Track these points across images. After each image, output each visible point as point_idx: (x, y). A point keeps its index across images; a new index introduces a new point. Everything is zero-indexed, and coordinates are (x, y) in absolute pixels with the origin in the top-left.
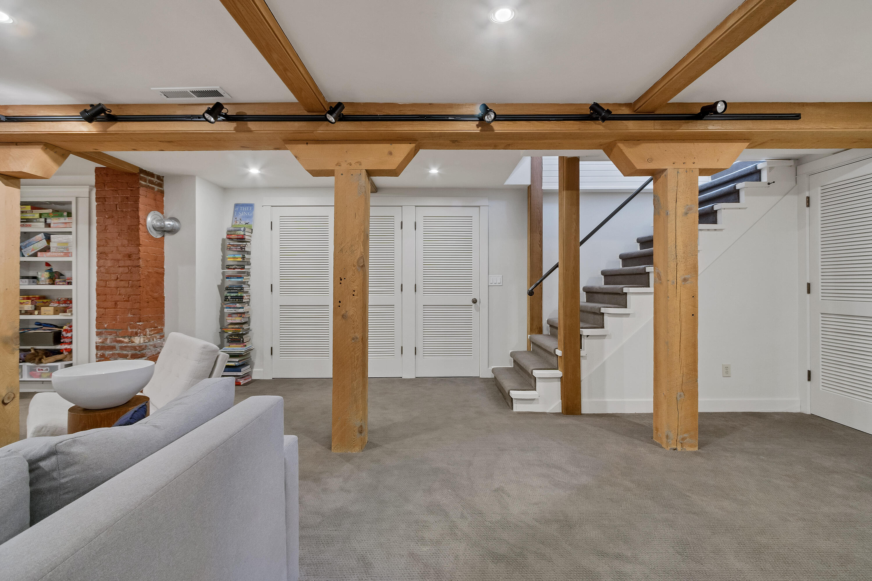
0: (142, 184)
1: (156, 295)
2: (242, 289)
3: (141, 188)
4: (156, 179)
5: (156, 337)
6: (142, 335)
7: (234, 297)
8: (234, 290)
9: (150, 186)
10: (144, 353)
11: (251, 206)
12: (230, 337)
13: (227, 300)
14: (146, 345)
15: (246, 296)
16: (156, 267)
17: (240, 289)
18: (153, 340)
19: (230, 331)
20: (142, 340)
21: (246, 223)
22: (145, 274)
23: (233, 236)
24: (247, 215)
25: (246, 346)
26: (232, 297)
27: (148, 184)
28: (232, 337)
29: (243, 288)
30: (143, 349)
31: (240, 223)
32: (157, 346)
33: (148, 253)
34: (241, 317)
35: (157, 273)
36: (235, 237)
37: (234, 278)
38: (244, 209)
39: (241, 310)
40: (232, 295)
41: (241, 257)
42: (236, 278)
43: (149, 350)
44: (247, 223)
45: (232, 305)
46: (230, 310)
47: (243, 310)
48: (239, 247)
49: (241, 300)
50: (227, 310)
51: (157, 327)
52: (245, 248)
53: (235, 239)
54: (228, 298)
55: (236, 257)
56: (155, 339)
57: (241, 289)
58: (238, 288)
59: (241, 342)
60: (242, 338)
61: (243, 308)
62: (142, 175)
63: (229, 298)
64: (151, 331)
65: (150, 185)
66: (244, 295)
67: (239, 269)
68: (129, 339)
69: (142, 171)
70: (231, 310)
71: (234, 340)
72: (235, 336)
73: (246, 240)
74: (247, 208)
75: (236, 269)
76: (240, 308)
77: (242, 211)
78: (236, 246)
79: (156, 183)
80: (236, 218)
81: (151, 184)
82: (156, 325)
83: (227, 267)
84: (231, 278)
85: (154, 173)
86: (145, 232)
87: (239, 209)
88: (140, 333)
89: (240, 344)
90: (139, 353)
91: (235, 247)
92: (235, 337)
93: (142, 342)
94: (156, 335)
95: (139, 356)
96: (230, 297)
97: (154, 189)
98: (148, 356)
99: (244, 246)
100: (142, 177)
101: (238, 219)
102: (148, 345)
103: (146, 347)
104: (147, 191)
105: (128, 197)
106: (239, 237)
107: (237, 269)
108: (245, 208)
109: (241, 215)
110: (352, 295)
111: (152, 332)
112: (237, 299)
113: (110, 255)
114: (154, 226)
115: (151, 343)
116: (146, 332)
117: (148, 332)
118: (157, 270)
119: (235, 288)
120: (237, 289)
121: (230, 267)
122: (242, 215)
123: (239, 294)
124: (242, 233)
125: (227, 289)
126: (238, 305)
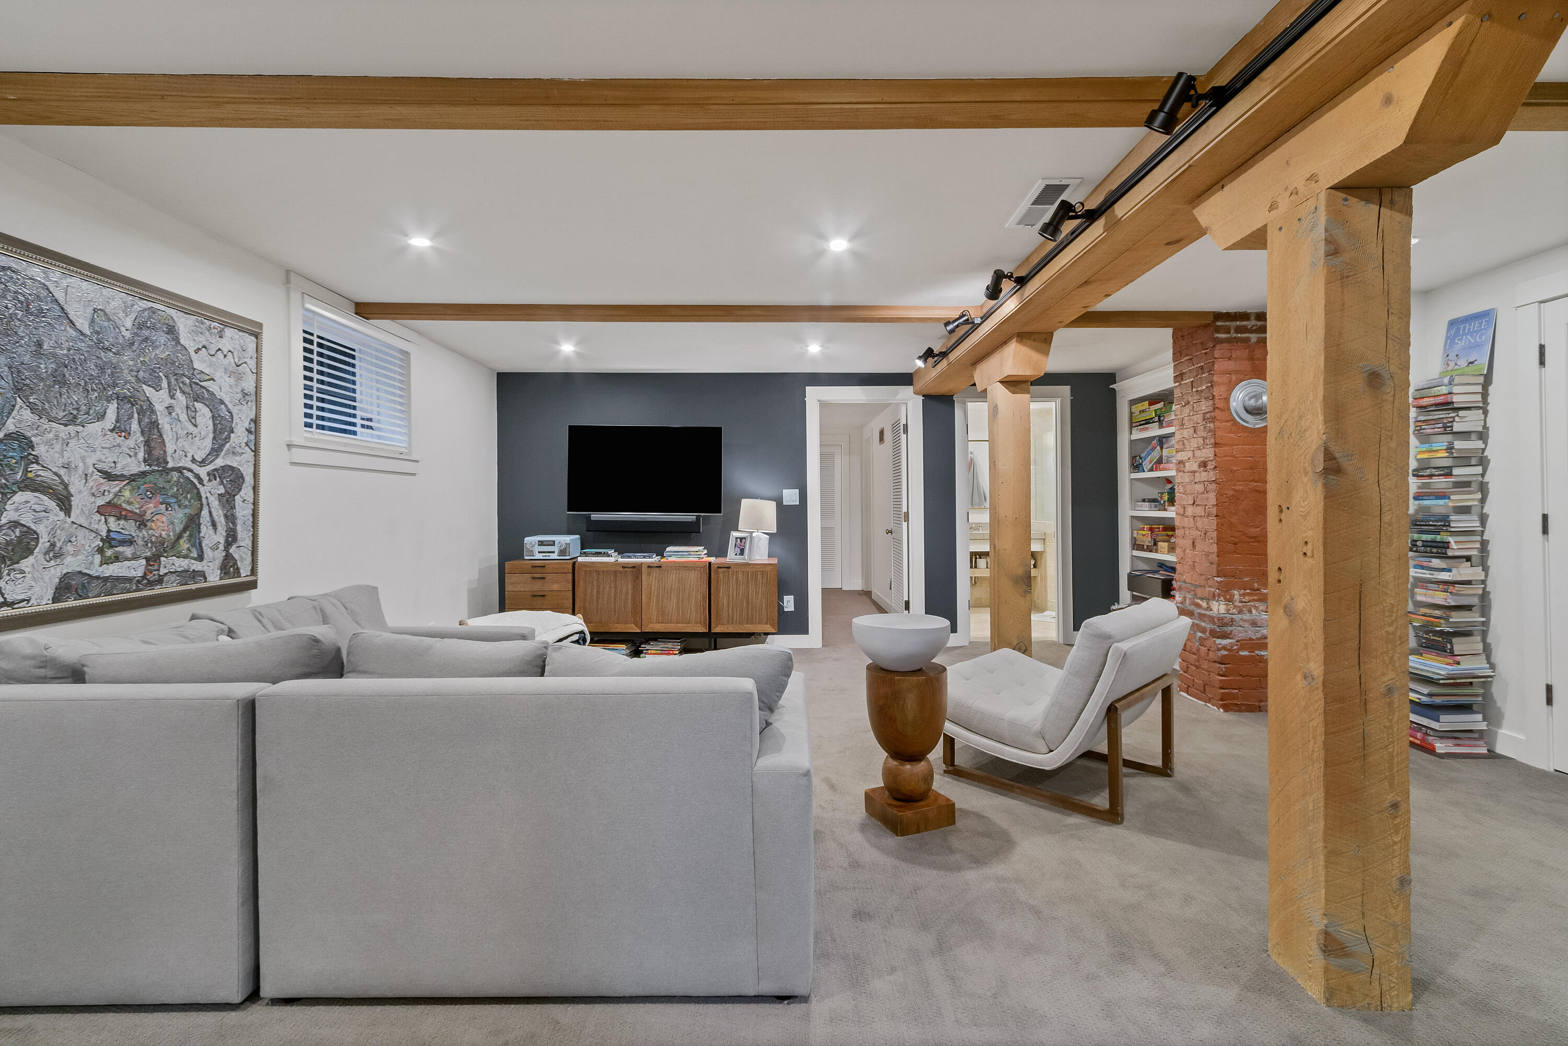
0: (1221, 338)
1: (1253, 531)
2: (1447, 524)
3: (1217, 345)
4: (1254, 321)
5: (1256, 608)
6: (1222, 598)
7: (1429, 544)
8: (1427, 528)
9: (1238, 337)
10: (1228, 632)
11: (1486, 316)
12: (1425, 636)
13: (1414, 549)
14: (1232, 618)
15: (1455, 542)
16: (1254, 481)
17: (1442, 524)
18: (1250, 612)
19: (1418, 620)
20: (1222, 609)
21: (1470, 363)
22: (1227, 494)
23: (1425, 400)
24: (1473, 341)
25: (1458, 663)
26: (1425, 544)
27: (1235, 335)
28: (1428, 636)
29: (1449, 522)
30: (1226, 625)
31: (1456, 364)
32: (1259, 625)
33: (1234, 457)
34: (1447, 592)
35: (1257, 491)
36: (1428, 401)
37: (1431, 498)
38: (1469, 329)
39: (1444, 576)
40: (1425, 537)
41: (1445, 448)
42: (1434, 497)
43: (1240, 629)
44: (1472, 363)
45: (1423, 561)
46: (1421, 573)
47: (1450, 576)
48: (1441, 425)
49: (1443, 551)
50: (1415, 573)
51: (1258, 590)
52: (1452, 427)
53: (1432, 405)
54: (1416, 545)
55: (1435, 449)
56: (1254, 611)
57: (1444, 526)
58: (1437, 521)
59: (1448, 651)
60: (1451, 643)
61: (1450, 571)
62: (1219, 323)
63: (1419, 543)
64: (1244, 595)
65: (1239, 335)
66: (1451, 540)
67: (1440, 477)
68: (1208, 604)
69: (1218, 316)
70: (1424, 574)
71: (1433, 643)
72: (1435, 636)
73: (1455, 406)
74: (1475, 323)
75: (1434, 478)
76: (1443, 570)
77: (1464, 334)
78: (1433, 422)
79: (1254, 328)
80: (1448, 355)
81: (1240, 333)
82: (1256, 585)
83: (1414, 473)
84: (1424, 498)
85: (1248, 312)
86: (1227, 421)
87: (1458, 330)
88: (1219, 596)
89: (1445, 657)
90: (1218, 630)
91: (1433, 426)
92: (1434, 638)
93: (1224, 612)
94: (1257, 604)
95: (1219, 634)
96: (1421, 542)
97: (1250, 341)
98: (1237, 639)
99: (1451, 420)
100: (1222, 326)
101: (1452, 356)
102: (1237, 619)
103: (1232, 621)
104: (1232, 348)
105: (1202, 366)
106: (1440, 400)
107: (1437, 477)
108: (1470, 325)
109: (1460, 344)
110: (1301, 554)
111: (1247, 598)
112: (1435, 547)
113: (1187, 464)
114: (1248, 409)
115: (1246, 616)
116: (1232, 596)
117: (1237, 597)
118: (1256, 486)
119: (1431, 523)
120: (1435, 523)
121: (1419, 474)
122: (1463, 344)
123: (1438, 538)
124: (1444, 390)
125: (1414, 523)
126: (1436, 563)
